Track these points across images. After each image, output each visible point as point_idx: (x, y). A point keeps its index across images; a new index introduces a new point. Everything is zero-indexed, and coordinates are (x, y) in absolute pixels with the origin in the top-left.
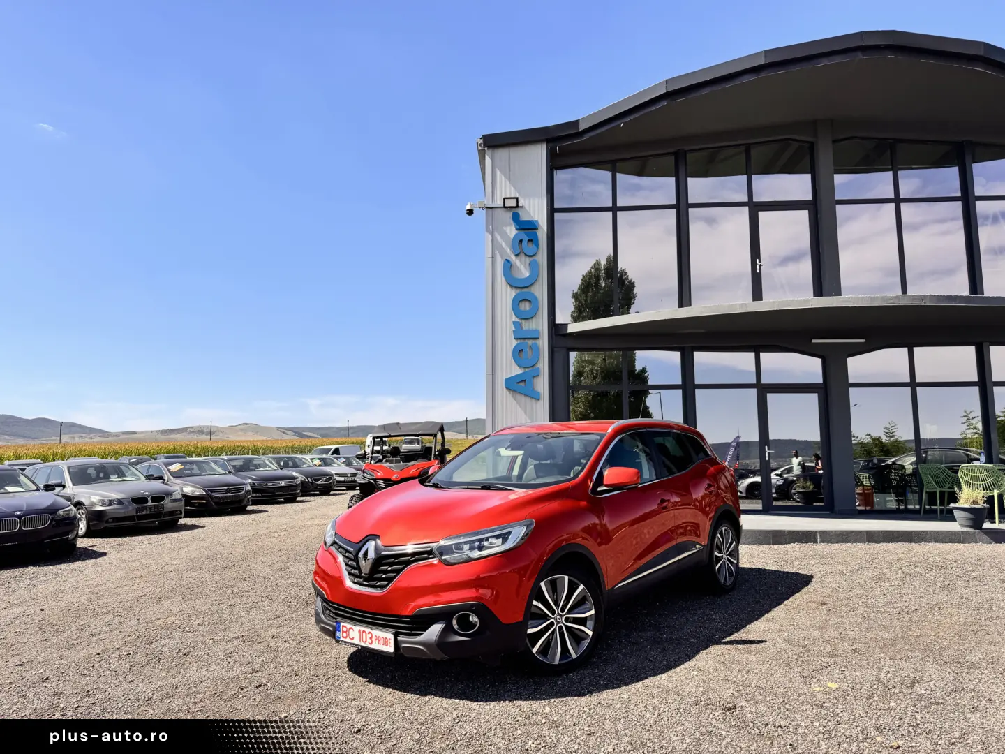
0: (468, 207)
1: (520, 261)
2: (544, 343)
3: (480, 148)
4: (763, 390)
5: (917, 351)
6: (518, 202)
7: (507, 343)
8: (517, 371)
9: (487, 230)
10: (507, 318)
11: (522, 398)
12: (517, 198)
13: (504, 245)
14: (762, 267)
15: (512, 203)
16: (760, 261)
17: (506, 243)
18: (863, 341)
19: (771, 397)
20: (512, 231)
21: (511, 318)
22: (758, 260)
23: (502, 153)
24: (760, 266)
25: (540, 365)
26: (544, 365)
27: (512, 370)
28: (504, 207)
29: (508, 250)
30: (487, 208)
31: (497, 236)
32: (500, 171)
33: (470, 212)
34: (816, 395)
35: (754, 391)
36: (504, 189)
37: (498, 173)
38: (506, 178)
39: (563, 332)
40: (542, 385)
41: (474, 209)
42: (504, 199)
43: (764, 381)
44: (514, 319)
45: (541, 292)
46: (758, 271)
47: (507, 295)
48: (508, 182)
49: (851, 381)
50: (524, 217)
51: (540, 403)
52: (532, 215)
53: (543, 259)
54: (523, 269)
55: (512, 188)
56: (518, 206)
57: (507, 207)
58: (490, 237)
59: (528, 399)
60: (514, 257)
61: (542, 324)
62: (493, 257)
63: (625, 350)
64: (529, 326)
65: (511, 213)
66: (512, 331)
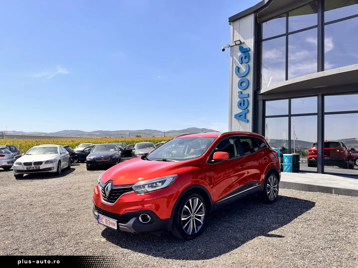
0: (223, 48)
1: (243, 66)
2: (251, 99)
3: (229, 23)
6: (240, 42)
7: (237, 100)
8: (239, 111)
9: (231, 56)
10: (237, 90)
11: (241, 122)
12: (240, 40)
15: (239, 43)
17: (237, 60)
20: (239, 54)
21: (238, 90)
23: (237, 23)
25: (249, 108)
26: (251, 108)
27: (237, 111)
28: (236, 45)
29: (238, 62)
30: (231, 46)
31: (235, 58)
32: (236, 30)
33: (224, 50)
36: (238, 37)
37: (235, 31)
38: (238, 32)
39: (259, 94)
40: (250, 116)
41: (225, 49)
42: (235, 42)
44: (240, 90)
45: (250, 77)
47: (237, 80)
48: (239, 34)
50: (244, 47)
51: (248, 124)
52: (247, 45)
53: (251, 63)
54: (243, 69)
55: (241, 36)
56: (241, 43)
57: (237, 45)
58: (232, 58)
59: (244, 122)
60: (240, 64)
61: (250, 91)
62: (233, 66)
63: (290, 99)
64: (245, 92)
65: (239, 47)
66: (238, 95)
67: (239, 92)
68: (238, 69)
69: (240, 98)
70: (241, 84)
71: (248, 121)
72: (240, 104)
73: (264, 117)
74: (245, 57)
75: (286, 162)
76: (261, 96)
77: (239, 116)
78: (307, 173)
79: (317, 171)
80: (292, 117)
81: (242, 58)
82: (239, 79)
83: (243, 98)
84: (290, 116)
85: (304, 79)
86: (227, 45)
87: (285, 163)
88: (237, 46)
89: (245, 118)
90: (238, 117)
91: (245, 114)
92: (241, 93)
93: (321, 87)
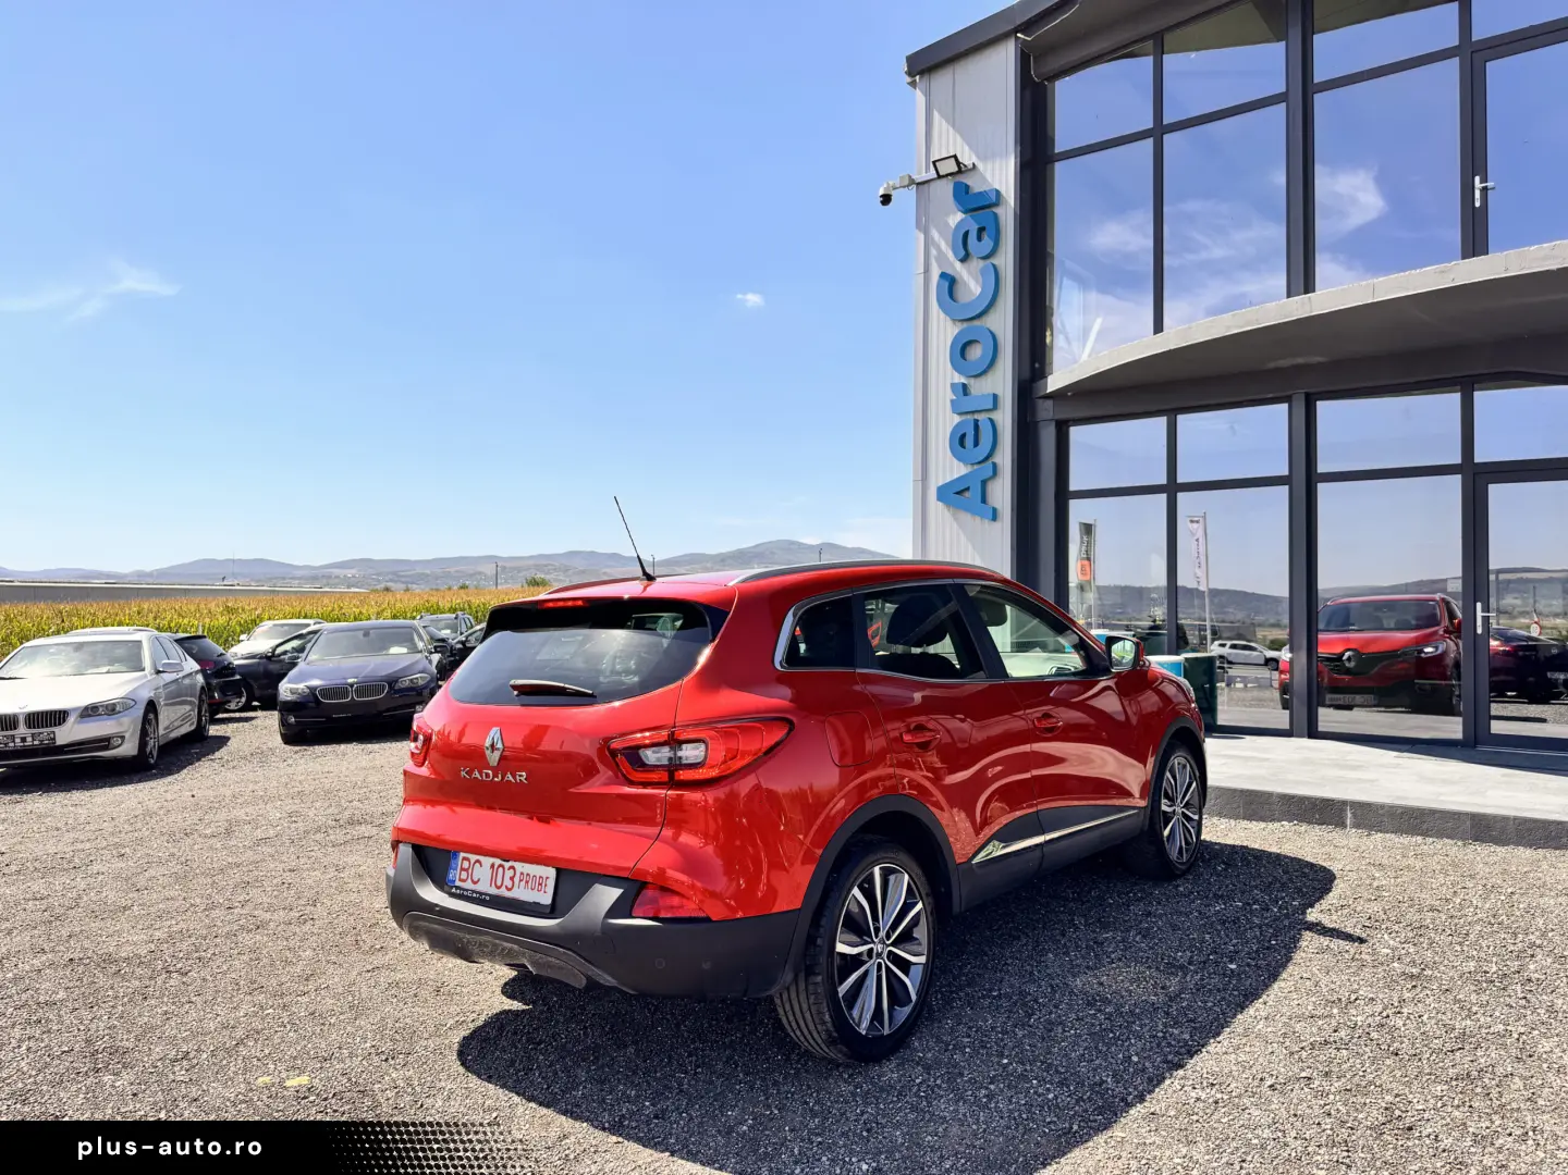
0: (881, 192)
1: (970, 273)
2: (1005, 418)
3: (909, 79)
4: (1480, 476)
6: (958, 163)
7: (945, 422)
8: (958, 470)
9: (918, 225)
10: (945, 376)
11: (966, 517)
12: (955, 157)
13: (943, 246)
14: (1492, 193)
15: (951, 167)
16: (1484, 181)
17: (947, 243)
19: (1498, 492)
20: (956, 218)
22: (1478, 177)
23: (942, 80)
24: (1484, 191)
25: (997, 459)
26: (1005, 457)
27: (949, 469)
28: (940, 177)
29: (950, 255)
30: (918, 184)
31: (935, 234)
32: (939, 112)
33: (886, 199)
35: (1457, 480)
36: (949, 142)
37: (936, 115)
38: (947, 121)
39: (1042, 394)
40: (1002, 493)
41: (893, 193)
42: (934, 163)
43: (1481, 457)
44: (959, 379)
45: (1003, 322)
46: (1477, 203)
47: (945, 332)
48: (951, 129)
50: (976, 185)
51: (997, 525)
52: (989, 177)
53: (1006, 259)
54: (972, 284)
55: (959, 138)
56: (961, 169)
57: (943, 176)
58: (922, 236)
59: (978, 519)
60: (958, 265)
61: (1002, 382)
62: (927, 270)
63: (1172, 413)
64: (982, 388)
65: (951, 186)
66: (952, 401)
67: (953, 386)
68: (950, 282)
69: (960, 414)
70: (961, 349)
71: (995, 516)
72: (960, 441)
73: (1063, 495)
74: (981, 230)
76: (1049, 403)
77: (957, 493)
78: (1248, 738)
79: (1286, 726)
80: (1180, 496)
81: (966, 235)
82: (956, 331)
83: (973, 412)
84: (1172, 488)
85: (1229, 328)
86: (902, 178)
88: (944, 181)
89: (984, 500)
90: (954, 494)
91: (984, 483)
92: (965, 389)
93: (1300, 360)
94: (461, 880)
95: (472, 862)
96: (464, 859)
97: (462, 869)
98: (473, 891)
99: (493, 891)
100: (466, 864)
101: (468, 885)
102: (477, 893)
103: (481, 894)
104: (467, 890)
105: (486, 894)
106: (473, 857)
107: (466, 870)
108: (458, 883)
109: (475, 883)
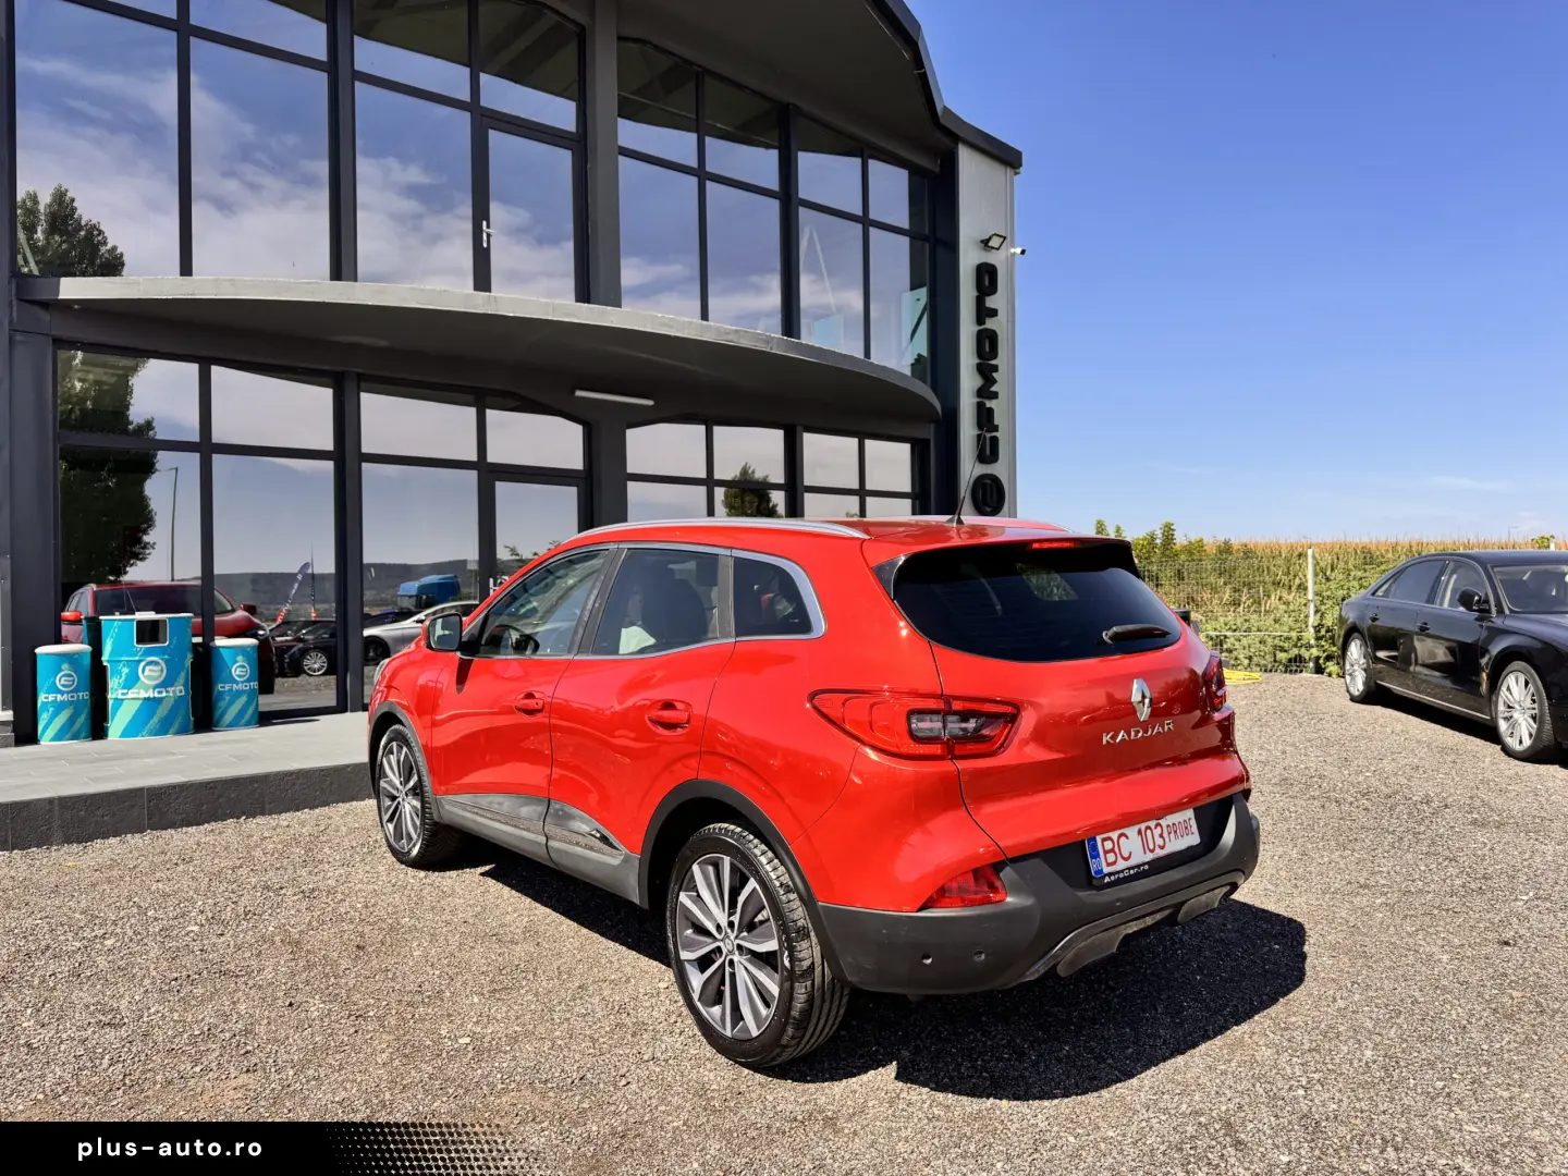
4: (490, 474)
5: (720, 432)
14: (492, 239)
16: (488, 227)
18: (650, 403)
19: (502, 488)
22: (484, 223)
24: (489, 235)
34: (574, 490)
35: (474, 474)
43: (492, 458)
46: (485, 245)
49: (630, 470)
63: (204, 363)
75: (239, 676)
80: (216, 459)
84: (206, 448)
87: (237, 682)
94: (1109, 865)
95: (1115, 838)
96: (1104, 840)
97: (1106, 852)
98: (1129, 869)
99: (1149, 857)
100: (1109, 845)
101: (1122, 864)
102: (1133, 868)
103: (1138, 866)
104: (1122, 871)
105: (1144, 864)
106: (1114, 835)
107: (1112, 850)
108: (1106, 870)
109: (1126, 859)
